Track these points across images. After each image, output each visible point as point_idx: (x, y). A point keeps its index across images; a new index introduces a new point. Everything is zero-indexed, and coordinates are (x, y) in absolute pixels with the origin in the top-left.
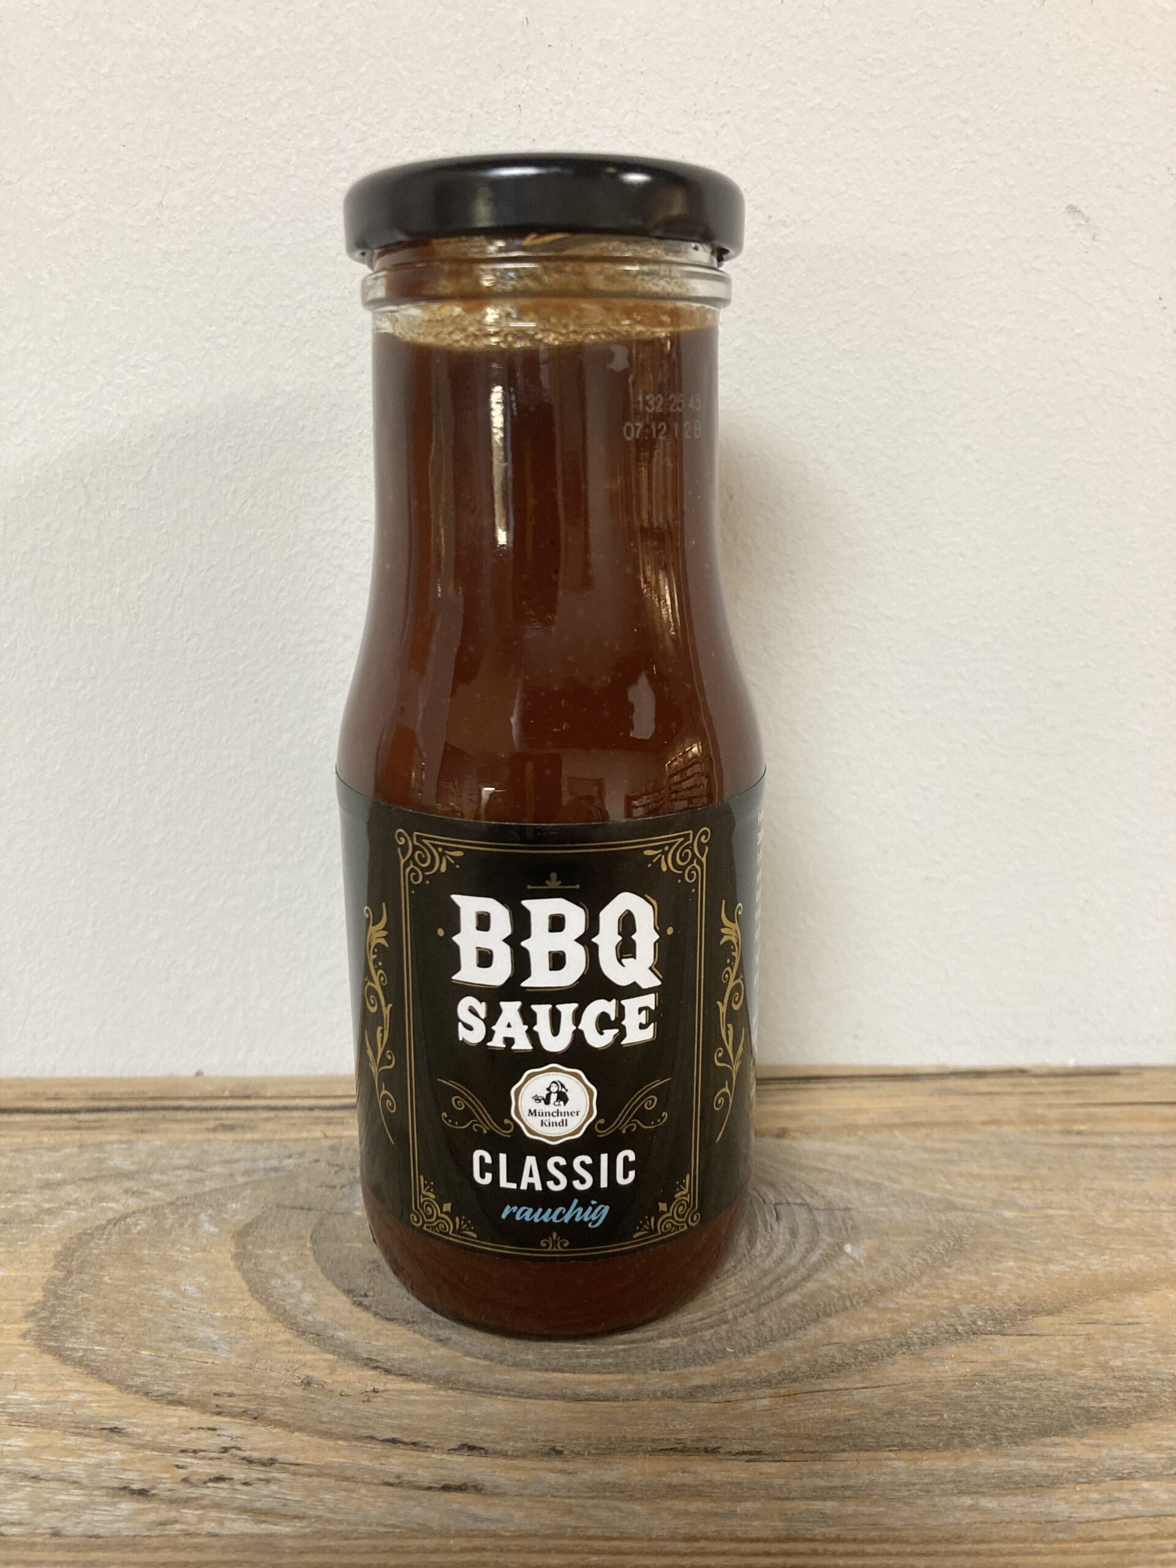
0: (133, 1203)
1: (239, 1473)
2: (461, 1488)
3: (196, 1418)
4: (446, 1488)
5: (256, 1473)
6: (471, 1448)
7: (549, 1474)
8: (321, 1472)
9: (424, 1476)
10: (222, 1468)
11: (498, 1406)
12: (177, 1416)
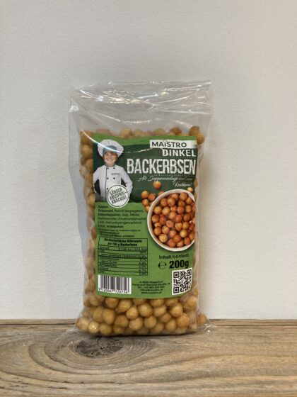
0: (10, 341)
1: (21, 385)
2: (63, 388)
3: (15, 376)
4: (61, 388)
5: (24, 385)
6: (66, 382)
7: (80, 386)
8: (37, 385)
9: (57, 386)
10: (18, 384)
11: (73, 376)
12: (11, 376)
